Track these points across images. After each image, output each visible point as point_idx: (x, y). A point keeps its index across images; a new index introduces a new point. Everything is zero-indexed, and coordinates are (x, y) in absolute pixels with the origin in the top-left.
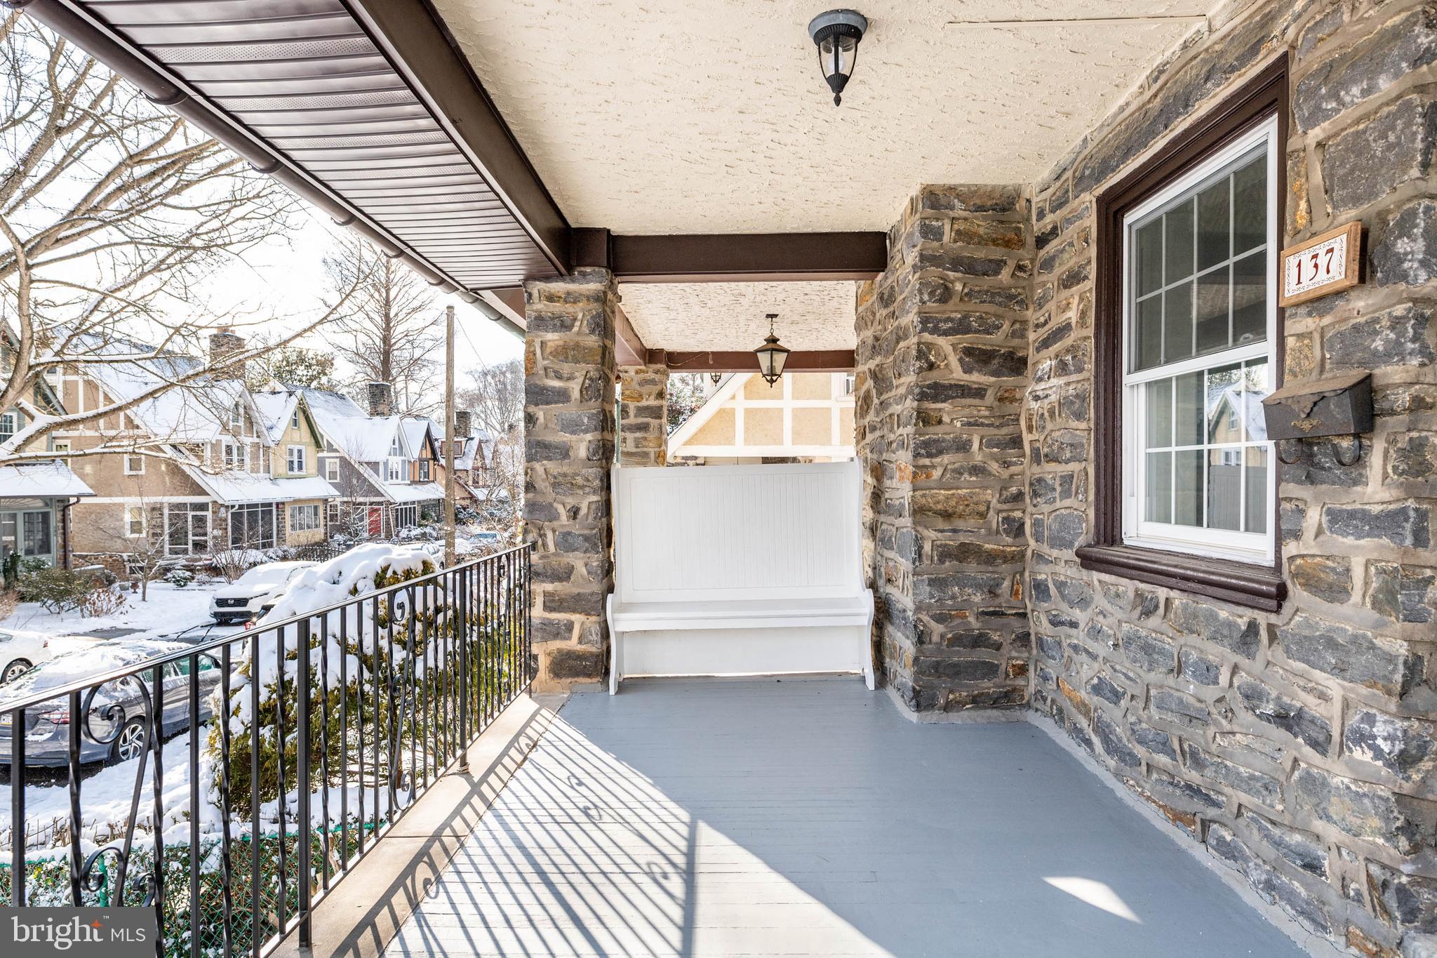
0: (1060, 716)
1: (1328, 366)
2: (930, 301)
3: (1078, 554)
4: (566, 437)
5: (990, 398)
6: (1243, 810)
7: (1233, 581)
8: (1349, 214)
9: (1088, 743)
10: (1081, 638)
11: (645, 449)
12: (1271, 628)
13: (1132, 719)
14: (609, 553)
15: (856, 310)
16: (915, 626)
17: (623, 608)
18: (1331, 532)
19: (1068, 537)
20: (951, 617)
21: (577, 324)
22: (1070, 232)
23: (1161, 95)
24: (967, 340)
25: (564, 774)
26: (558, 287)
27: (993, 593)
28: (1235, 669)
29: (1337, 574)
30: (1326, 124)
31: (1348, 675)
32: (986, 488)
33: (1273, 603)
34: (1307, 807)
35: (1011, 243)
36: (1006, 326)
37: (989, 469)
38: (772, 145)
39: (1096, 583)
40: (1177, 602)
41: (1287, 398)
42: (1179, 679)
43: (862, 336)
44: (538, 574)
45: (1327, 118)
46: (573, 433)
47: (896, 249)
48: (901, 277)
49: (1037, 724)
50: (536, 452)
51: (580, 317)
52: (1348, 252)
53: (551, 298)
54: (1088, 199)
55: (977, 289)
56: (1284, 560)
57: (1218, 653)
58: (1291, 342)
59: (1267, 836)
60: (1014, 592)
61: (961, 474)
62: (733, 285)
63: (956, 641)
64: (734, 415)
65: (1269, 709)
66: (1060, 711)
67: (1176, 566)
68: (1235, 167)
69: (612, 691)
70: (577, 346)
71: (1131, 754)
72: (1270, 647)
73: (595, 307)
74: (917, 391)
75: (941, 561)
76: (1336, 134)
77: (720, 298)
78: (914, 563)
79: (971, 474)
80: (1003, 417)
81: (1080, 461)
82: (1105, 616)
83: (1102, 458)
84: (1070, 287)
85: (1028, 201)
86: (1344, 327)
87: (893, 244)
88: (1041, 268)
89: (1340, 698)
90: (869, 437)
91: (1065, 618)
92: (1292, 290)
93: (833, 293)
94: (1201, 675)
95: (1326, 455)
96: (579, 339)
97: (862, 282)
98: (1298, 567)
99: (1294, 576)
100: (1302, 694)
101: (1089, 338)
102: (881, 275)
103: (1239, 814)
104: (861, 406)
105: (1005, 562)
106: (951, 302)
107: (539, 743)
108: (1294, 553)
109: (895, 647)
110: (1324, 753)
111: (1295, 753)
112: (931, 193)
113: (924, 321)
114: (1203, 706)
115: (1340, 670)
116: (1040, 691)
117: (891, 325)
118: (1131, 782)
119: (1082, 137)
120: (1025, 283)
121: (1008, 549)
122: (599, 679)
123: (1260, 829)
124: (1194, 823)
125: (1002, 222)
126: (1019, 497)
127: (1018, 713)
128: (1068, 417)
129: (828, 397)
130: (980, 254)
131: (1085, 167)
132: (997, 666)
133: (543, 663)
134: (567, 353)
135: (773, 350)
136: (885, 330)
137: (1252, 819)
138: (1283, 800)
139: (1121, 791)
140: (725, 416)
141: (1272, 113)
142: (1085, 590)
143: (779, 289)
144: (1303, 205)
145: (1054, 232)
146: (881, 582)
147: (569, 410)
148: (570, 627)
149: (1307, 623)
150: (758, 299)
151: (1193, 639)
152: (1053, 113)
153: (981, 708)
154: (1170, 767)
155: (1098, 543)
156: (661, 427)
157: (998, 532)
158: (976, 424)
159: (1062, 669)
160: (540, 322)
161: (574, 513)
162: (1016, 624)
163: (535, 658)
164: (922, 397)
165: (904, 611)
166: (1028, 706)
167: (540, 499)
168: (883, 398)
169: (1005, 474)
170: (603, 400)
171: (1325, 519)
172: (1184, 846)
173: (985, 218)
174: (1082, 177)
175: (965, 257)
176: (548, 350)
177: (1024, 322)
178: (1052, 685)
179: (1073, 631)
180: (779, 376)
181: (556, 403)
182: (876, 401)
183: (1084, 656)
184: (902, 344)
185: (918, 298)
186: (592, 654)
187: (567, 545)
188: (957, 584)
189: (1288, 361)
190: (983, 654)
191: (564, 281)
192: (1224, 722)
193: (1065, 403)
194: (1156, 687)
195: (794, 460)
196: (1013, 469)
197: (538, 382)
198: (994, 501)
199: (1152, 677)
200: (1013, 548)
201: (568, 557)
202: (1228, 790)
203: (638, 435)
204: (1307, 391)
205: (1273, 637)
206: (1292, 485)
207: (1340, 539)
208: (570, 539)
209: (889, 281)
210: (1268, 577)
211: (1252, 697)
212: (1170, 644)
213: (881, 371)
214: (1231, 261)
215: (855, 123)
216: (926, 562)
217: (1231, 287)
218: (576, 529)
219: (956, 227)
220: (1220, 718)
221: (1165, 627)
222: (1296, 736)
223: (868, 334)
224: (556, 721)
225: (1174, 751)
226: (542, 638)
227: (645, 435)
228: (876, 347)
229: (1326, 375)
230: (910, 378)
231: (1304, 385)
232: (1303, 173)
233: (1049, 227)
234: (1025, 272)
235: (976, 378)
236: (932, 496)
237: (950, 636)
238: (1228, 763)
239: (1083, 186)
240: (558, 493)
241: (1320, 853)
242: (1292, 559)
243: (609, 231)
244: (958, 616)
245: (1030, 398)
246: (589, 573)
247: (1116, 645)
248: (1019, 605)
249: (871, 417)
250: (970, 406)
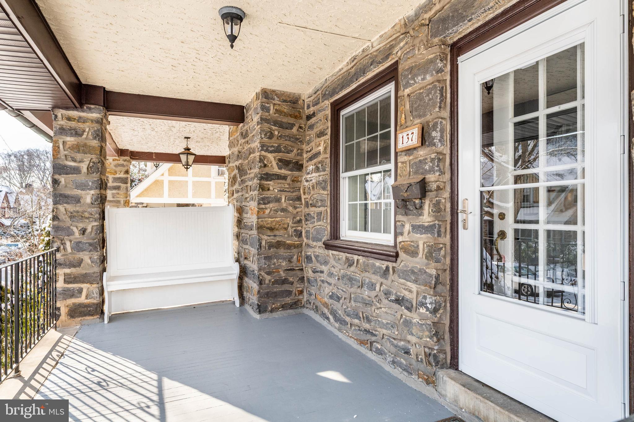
0: (316, 309)
1: (411, 174)
2: (265, 137)
3: (324, 244)
4: (79, 192)
5: (289, 180)
6: (384, 336)
7: (381, 252)
8: (418, 121)
9: (328, 318)
10: (325, 277)
11: (118, 199)
12: (393, 268)
13: (345, 307)
14: (103, 251)
15: (229, 139)
16: (259, 277)
17: (112, 279)
18: (413, 233)
19: (320, 237)
20: (273, 272)
21: (86, 134)
22: (320, 115)
23: (354, 67)
24: (280, 155)
25: (83, 367)
26: (74, 113)
27: (290, 261)
28: (381, 284)
29: (415, 247)
30: (410, 88)
31: (418, 283)
32: (287, 217)
33: (394, 259)
34: (405, 332)
35: (297, 117)
36: (295, 151)
37: (289, 209)
38: (195, 60)
39: (331, 255)
40: (361, 261)
41: (399, 185)
42: (362, 290)
43: (232, 150)
44: (60, 264)
45: (411, 86)
46: (82, 190)
47: (249, 114)
48: (251, 126)
49: (307, 313)
50: (60, 199)
51: (87, 130)
52: (418, 134)
53: (69, 119)
54: (327, 103)
55: (284, 134)
56: (398, 243)
57: (376, 279)
58: (399, 165)
59: (393, 344)
60: (298, 261)
61: (277, 212)
62: (169, 121)
63: (276, 282)
64: (163, 183)
65: (393, 298)
66: (317, 307)
67: (361, 247)
68: (381, 98)
69: (106, 321)
70: (85, 145)
71: (344, 321)
72: (393, 274)
73: (97, 126)
74: (259, 176)
75: (269, 249)
76: (413, 93)
77: (161, 127)
78: (258, 250)
79: (281, 212)
80: (294, 188)
81: (324, 207)
82: (334, 268)
83: (333, 205)
84: (320, 137)
85: (303, 100)
86: (417, 160)
87: (247, 112)
88: (309, 128)
89: (416, 291)
90: (236, 195)
91: (318, 269)
92: (400, 146)
93: (218, 130)
94: (370, 287)
95: (411, 205)
96: (87, 141)
97: (232, 127)
98: (403, 245)
99: (401, 249)
100: (404, 291)
101: (328, 158)
102: (241, 125)
103: (383, 338)
104: (232, 181)
105: (294, 248)
106: (273, 139)
107: (65, 353)
108: (401, 240)
109: (249, 287)
110: (411, 311)
111: (401, 313)
112: (265, 92)
113: (263, 146)
114: (371, 299)
115: (416, 281)
116: (308, 300)
117: (247, 147)
118: (344, 332)
119: (325, 78)
120: (302, 134)
121: (296, 243)
122: (98, 316)
123: (390, 342)
124: (367, 343)
125: (293, 108)
126: (300, 221)
127: (300, 310)
128: (319, 189)
129: (209, 176)
130: (285, 120)
131: (326, 90)
132: (292, 291)
133: (64, 311)
134: (79, 148)
135: (188, 154)
136: (244, 148)
137: (387, 339)
138: (398, 330)
139: (340, 335)
140: (158, 183)
141: (392, 81)
142: (327, 257)
143: (192, 126)
144: (403, 116)
145: (314, 114)
146: (242, 259)
147: (81, 178)
148: (80, 291)
149: (405, 266)
150: (181, 129)
151: (367, 274)
152: (315, 67)
153: (285, 310)
154: (359, 324)
155: (331, 239)
156: (127, 188)
157: (292, 236)
158: (283, 191)
159: (318, 290)
160: (62, 131)
161: (83, 231)
162: (299, 273)
163: (59, 309)
164: (261, 179)
165: (253, 271)
166: (304, 306)
167: (61, 224)
168: (242, 178)
169: (295, 212)
170: (101, 173)
171: (411, 228)
172: (364, 353)
173: (287, 105)
174: (325, 94)
175: (279, 121)
176: (67, 146)
177: (302, 150)
178: (313, 297)
179: (322, 275)
180: (191, 166)
181: (72, 174)
182: (239, 179)
183: (326, 284)
184: (252, 155)
185: (260, 136)
186: (94, 304)
187: (78, 248)
188: (276, 258)
189: (399, 171)
190: (286, 287)
191: (77, 110)
192: (378, 304)
193: (318, 183)
194: (354, 293)
195: (193, 205)
196: (298, 210)
197: (61, 163)
198: (291, 223)
199: (352, 290)
200: (298, 242)
201: (79, 254)
202: (379, 329)
203: (114, 191)
204: (405, 183)
205: (394, 271)
206: (400, 216)
207: (416, 235)
208: (81, 245)
209: (246, 127)
210: (392, 250)
211: (387, 294)
212: (358, 277)
213: (242, 166)
214: (379, 133)
215: (236, 57)
216: (263, 249)
217: (379, 143)
218: (84, 239)
219: (275, 107)
220: (377, 303)
221: (356, 270)
222: (402, 306)
223: (236, 150)
224: (73, 341)
225: (360, 317)
226: (63, 298)
227: (118, 192)
228: (239, 156)
229: (411, 177)
230: (256, 170)
231: (404, 180)
232: (403, 104)
233: (312, 112)
234: (302, 129)
235: (284, 172)
236: (266, 221)
237: (273, 280)
238: (379, 319)
239: (325, 98)
240: (73, 221)
241: (409, 347)
242: (400, 242)
243: (104, 88)
244: (276, 272)
245: (305, 181)
246: (92, 262)
247: (338, 279)
248: (300, 265)
249: (236, 186)
250: (281, 183)
